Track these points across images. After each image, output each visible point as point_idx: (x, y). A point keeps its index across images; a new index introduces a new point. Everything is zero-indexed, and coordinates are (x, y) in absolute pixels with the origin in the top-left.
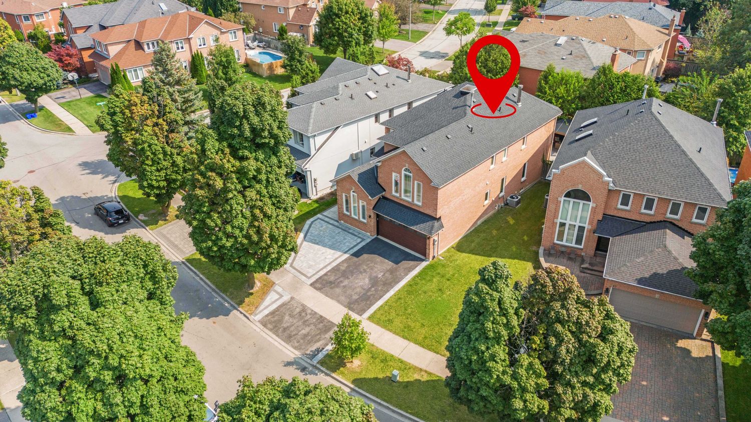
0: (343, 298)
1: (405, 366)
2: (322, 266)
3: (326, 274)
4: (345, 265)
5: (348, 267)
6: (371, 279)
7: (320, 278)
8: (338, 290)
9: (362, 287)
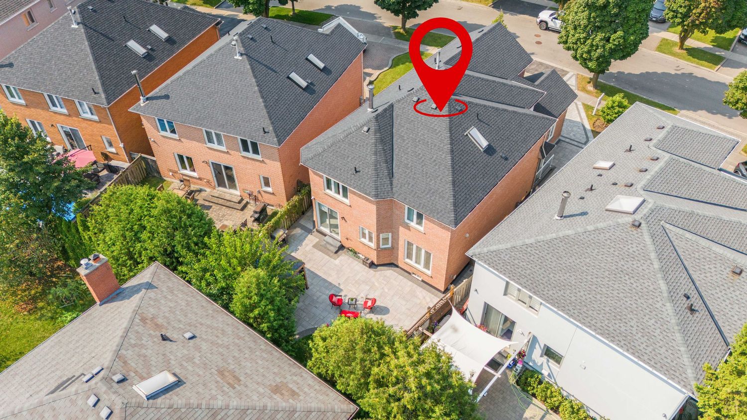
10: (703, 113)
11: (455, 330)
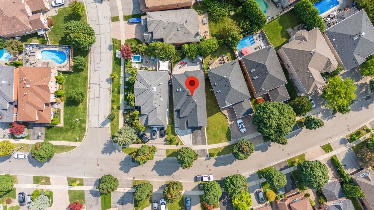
0: (200, 144)
1: (220, 148)
2: (190, 140)
3: (193, 141)
4: (193, 137)
5: (194, 136)
6: (200, 136)
7: (193, 143)
8: (198, 143)
9: (201, 139)
10: (162, 160)
11: (167, 68)
